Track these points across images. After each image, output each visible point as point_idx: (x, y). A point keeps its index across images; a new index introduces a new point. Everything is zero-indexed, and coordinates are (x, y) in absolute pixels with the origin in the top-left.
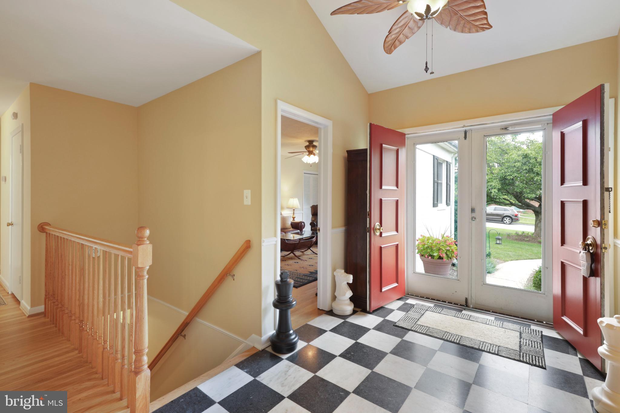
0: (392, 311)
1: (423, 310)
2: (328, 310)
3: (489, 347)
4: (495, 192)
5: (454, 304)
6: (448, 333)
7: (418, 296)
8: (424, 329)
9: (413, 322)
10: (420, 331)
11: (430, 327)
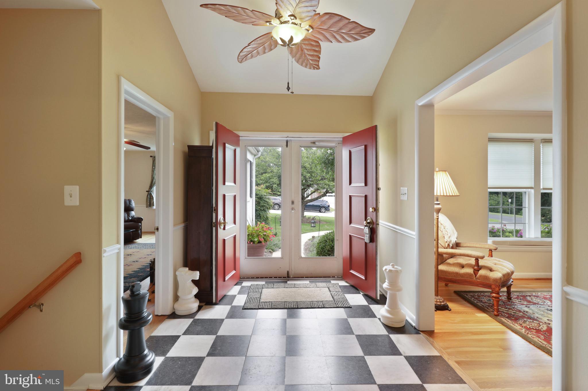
0: (234, 296)
1: (260, 289)
2: (169, 314)
3: (317, 304)
4: (275, 187)
5: (279, 278)
6: (287, 302)
7: (249, 278)
8: (269, 304)
9: (257, 301)
10: (267, 307)
11: (272, 302)
